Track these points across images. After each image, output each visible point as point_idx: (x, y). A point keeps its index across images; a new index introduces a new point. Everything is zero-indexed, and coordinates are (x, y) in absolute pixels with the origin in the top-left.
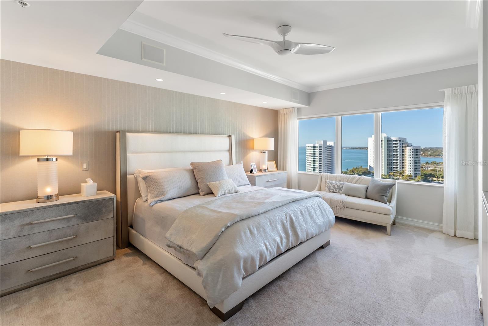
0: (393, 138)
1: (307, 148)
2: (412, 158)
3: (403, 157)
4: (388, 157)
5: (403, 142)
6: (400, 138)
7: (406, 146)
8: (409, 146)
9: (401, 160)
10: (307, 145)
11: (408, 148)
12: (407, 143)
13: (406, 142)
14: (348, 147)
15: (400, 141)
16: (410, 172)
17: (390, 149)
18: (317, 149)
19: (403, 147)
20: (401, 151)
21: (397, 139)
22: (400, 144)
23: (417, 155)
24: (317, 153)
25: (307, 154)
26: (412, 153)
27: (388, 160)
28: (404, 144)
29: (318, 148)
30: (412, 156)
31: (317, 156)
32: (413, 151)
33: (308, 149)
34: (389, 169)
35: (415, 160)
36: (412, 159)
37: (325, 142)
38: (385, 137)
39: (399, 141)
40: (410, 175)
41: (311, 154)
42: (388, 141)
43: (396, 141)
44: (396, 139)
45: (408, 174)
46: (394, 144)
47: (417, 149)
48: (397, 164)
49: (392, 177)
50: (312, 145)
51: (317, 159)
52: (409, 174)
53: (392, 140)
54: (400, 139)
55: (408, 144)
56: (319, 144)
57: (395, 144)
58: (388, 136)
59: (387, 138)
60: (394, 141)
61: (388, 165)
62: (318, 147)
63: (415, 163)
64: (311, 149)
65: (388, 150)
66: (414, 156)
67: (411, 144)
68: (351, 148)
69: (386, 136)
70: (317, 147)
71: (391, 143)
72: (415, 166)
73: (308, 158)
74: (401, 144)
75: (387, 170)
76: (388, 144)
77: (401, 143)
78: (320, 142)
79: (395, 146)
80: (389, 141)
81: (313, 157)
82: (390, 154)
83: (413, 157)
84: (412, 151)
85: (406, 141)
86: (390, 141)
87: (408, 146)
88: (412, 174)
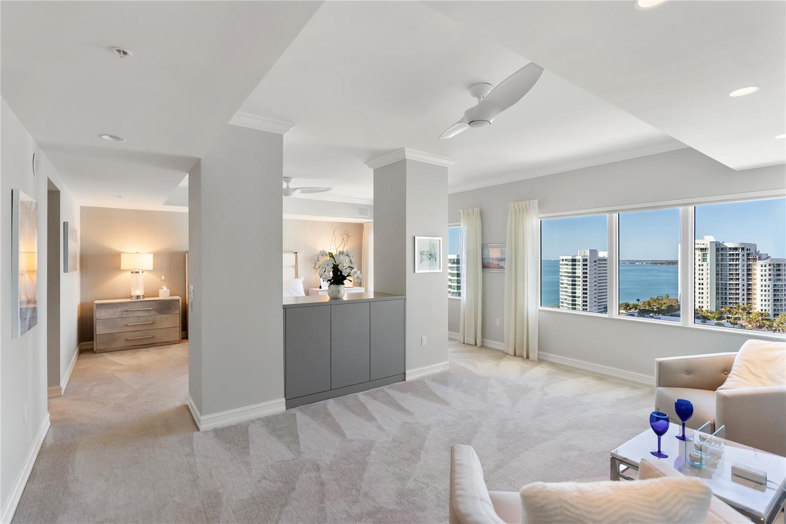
0: (729, 245)
1: (561, 262)
2: (767, 280)
3: (751, 279)
4: (717, 279)
5: (748, 252)
6: (742, 244)
7: (755, 259)
8: (762, 258)
9: (746, 285)
10: (561, 258)
11: (759, 263)
12: (757, 253)
13: (756, 251)
14: (645, 261)
15: (743, 249)
16: (764, 308)
17: (721, 264)
18: (579, 265)
19: (748, 259)
20: (745, 268)
21: (737, 247)
22: (743, 255)
23: (779, 275)
24: (579, 272)
25: (561, 274)
26: (768, 272)
27: (717, 284)
28: (750, 254)
29: (581, 263)
30: (767, 277)
31: (579, 277)
32: (770, 267)
33: (562, 265)
34: (720, 301)
35: (775, 285)
36: (767, 283)
37: (594, 252)
38: (711, 242)
39: (740, 250)
40: (763, 312)
41: (569, 273)
42: (717, 250)
43: (736, 249)
44: (734, 247)
45: (760, 311)
46: (730, 254)
47: (779, 265)
48: (737, 292)
49: (725, 316)
50: (570, 258)
51: (579, 281)
52: (762, 310)
53: (726, 248)
54: (743, 246)
55: (761, 254)
56: (583, 255)
57: (733, 254)
58: (718, 241)
59: (716, 245)
60: (730, 249)
61: (717, 293)
62: (581, 261)
63: (775, 290)
64: (567, 264)
65: (717, 265)
66: (772, 277)
67: (767, 254)
68: (650, 262)
69: (715, 241)
70: (579, 261)
71: (723, 253)
72: (775, 295)
73: (562, 280)
74: (745, 255)
75: (716, 302)
76: (717, 256)
77: (745, 252)
78: (584, 252)
79: (733, 259)
80: (720, 249)
81: (571, 279)
82: (721, 274)
83: (770, 280)
84: (768, 268)
85: (756, 249)
86: (722, 249)
87: (760, 259)
88: (769, 310)
